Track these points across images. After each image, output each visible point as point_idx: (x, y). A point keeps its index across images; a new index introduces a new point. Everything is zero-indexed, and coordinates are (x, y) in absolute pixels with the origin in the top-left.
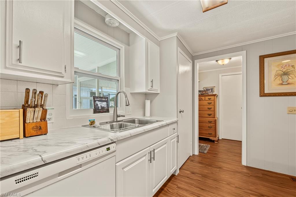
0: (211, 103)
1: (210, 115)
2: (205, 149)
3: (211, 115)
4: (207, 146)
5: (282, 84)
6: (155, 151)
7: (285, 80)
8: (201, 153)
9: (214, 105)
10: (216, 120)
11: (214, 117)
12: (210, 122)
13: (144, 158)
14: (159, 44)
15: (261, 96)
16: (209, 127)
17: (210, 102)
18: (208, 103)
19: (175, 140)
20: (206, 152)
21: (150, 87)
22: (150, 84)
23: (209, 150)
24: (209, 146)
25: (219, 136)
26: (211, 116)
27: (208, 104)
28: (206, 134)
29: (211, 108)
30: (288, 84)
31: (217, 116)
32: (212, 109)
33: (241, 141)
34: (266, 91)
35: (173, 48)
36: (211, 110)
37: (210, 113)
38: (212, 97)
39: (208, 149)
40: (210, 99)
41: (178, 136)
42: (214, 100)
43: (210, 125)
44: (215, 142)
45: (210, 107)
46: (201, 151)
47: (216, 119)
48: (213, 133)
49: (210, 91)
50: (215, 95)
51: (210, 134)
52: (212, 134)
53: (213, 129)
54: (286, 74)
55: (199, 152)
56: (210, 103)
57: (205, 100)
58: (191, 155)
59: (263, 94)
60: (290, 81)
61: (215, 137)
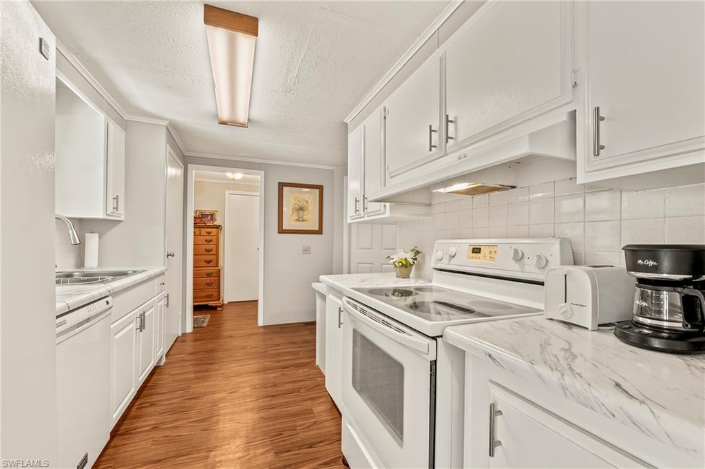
0: (211, 241)
1: (209, 262)
2: (203, 322)
3: (211, 261)
4: (206, 318)
5: (298, 220)
6: (146, 314)
7: (301, 216)
8: (197, 327)
9: (217, 244)
10: (219, 270)
11: (217, 266)
12: (209, 275)
13: (131, 326)
14: (125, 125)
15: (279, 233)
16: (207, 284)
17: (209, 238)
18: (206, 241)
19: (163, 302)
20: (205, 325)
21: (110, 210)
22: (111, 204)
23: (209, 322)
24: (209, 316)
25: (223, 298)
26: (211, 264)
27: (206, 243)
28: (201, 297)
29: (211, 250)
30: (303, 220)
31: (221, 263)
32: (214, 252)
33: (257, 301)
34: (285, 227)
35: (160, 146)
36: (211, 253)
37: (209, 258)
38: (214, 231)
39: (207, 320)
40: (209, 233)
41: (168, 297)
42: (217, 236)
43: (208, 280)
44: (218, 309)
45: (209, 247)
46: (196, 326)
47: (220, 268)
48: (215, 294)
49: (209, 218)
50: (218, 227)
51: (209, 296)
52: (212, 295)
53: (215, 286)
54: (301, 209)
55: (194, 328)
56: (209, 241)
57: (200, 235)
58: (180, 335)
59: (281, 231)
60: (305, 217)
61: (217, 300)
